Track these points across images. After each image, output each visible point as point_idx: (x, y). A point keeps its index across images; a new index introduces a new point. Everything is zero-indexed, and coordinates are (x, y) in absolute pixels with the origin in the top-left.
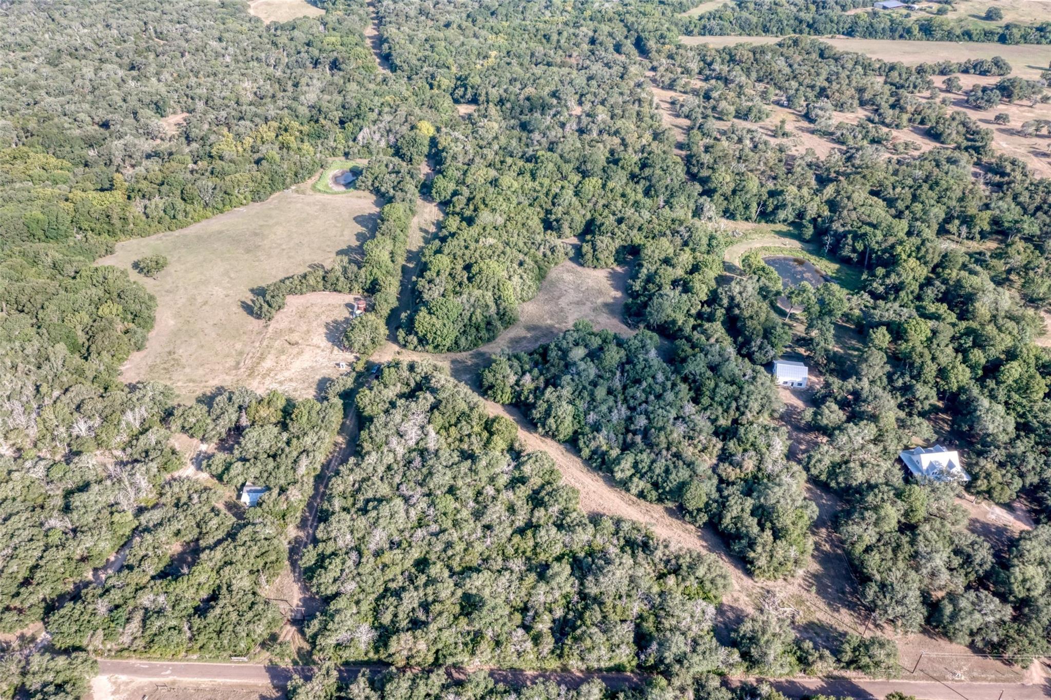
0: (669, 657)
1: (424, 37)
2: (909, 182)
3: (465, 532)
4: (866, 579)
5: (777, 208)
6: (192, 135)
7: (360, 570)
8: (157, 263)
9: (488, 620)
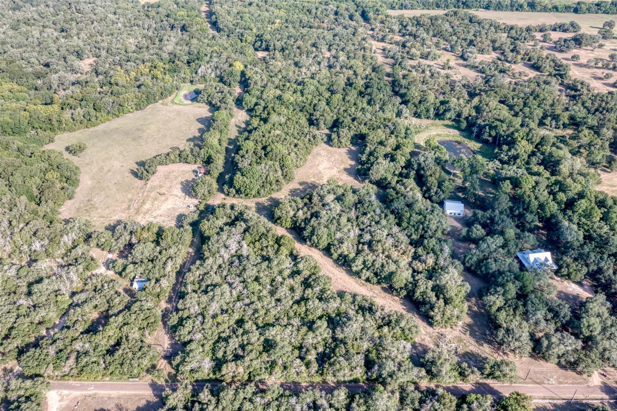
0: (385, 373)
1: (236, 11)
2: (522, 95)
3: (265, 303)
4: (498, 327)
5: (445, 111)
6: (99, 71)
7: (204, 327)
8: (80, 147)
9: (279, 354)
